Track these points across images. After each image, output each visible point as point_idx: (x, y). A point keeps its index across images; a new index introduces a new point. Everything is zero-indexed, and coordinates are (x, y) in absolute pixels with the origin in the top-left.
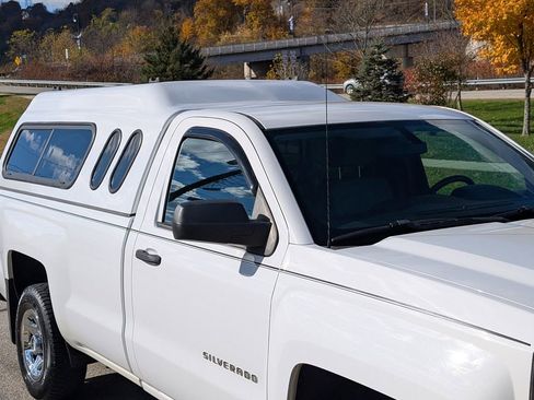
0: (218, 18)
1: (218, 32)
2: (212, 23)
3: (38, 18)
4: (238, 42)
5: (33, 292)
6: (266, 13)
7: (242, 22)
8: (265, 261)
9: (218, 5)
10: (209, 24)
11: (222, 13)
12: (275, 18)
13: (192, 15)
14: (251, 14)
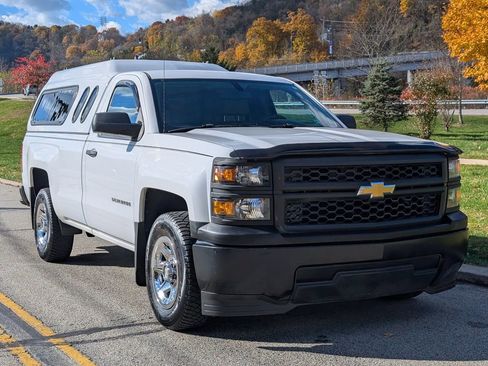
0: (267, 43)
1: (267, 55)
2: (262, 47)
3: (112, 41)
4: (284, 64)
5: (43, 192)
6: (311, 39)
7: (289, 47)
8: (137, 143)
9: (268, 32)
10: (259, 48)
11: (271, 38)
12: (319, 44)
13: (244, 39)
14: (297, 40)
